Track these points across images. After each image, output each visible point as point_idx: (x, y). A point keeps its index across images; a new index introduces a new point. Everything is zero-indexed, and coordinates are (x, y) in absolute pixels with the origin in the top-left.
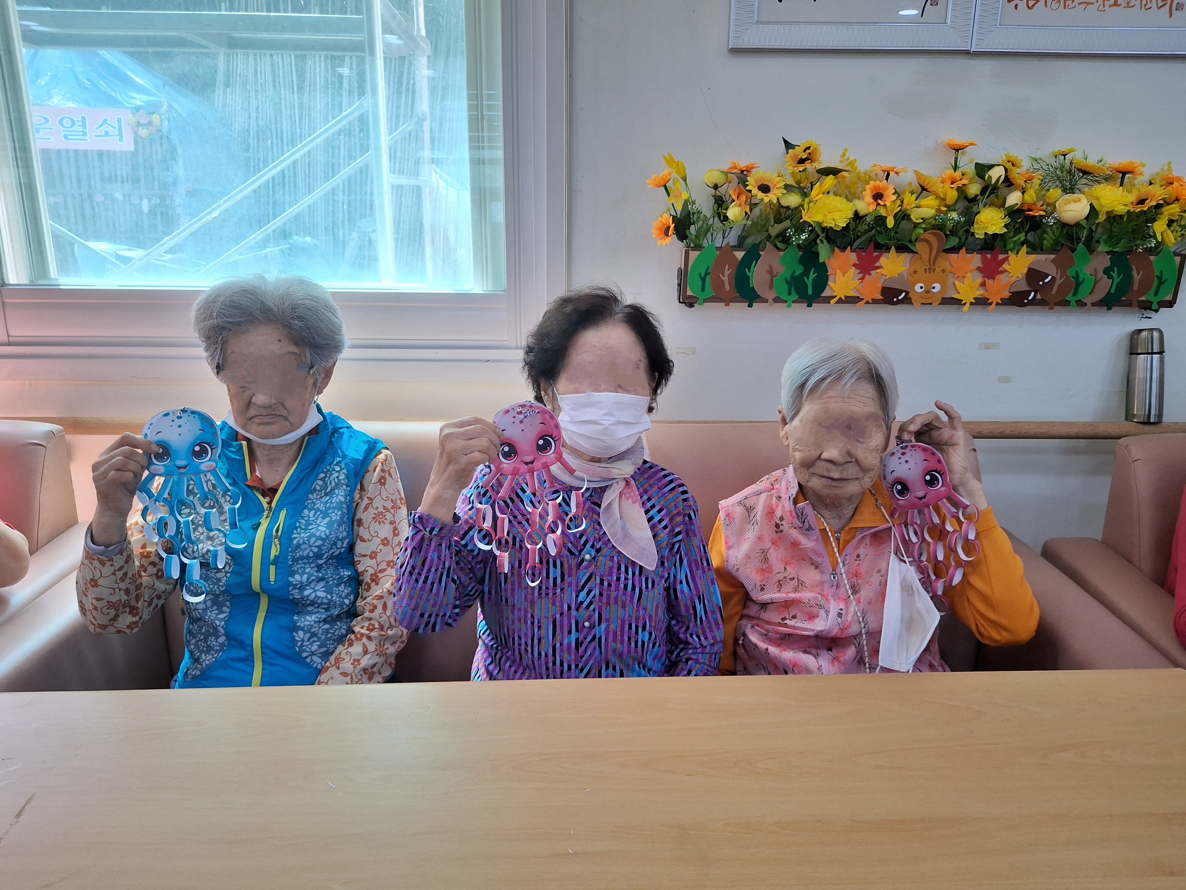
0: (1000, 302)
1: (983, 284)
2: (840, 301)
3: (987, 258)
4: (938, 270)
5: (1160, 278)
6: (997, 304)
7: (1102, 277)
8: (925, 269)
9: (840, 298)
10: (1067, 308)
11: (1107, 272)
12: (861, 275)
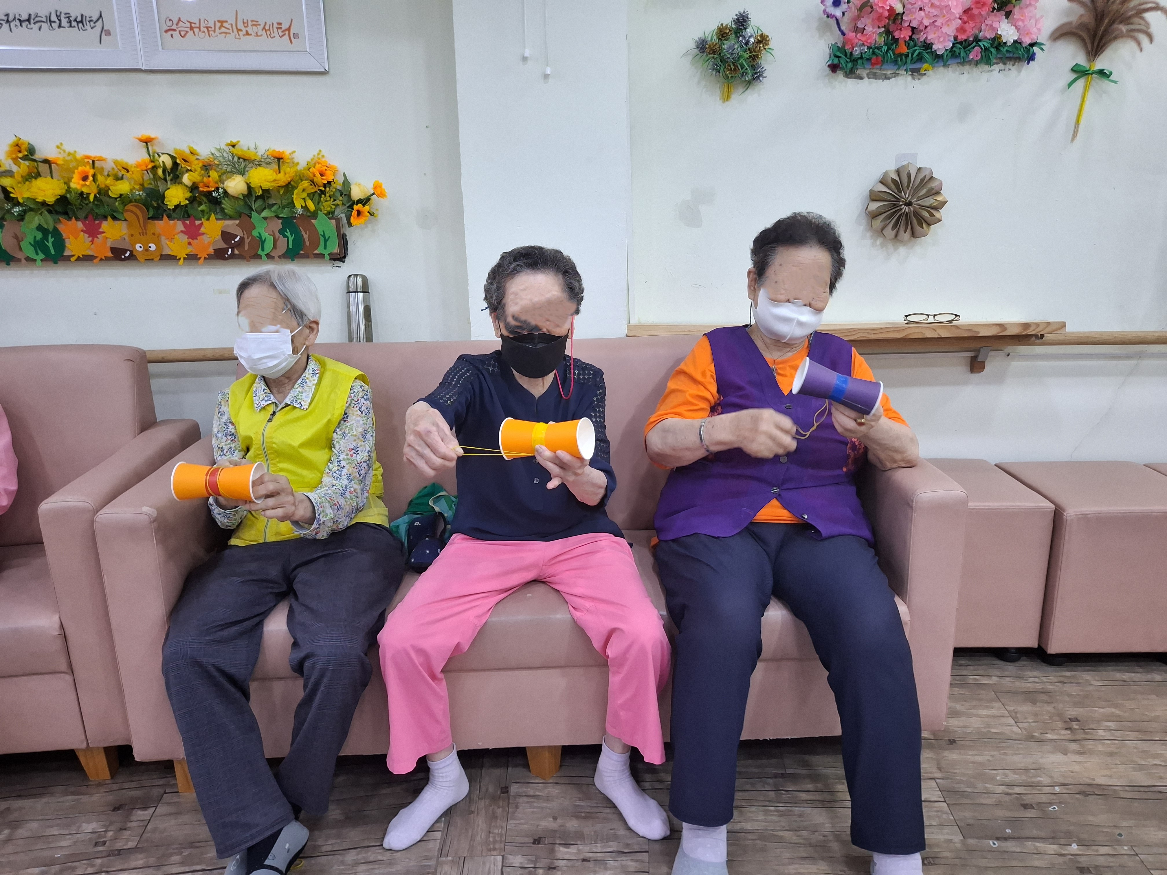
0: (207, 257)
1: (190, 244)
2: (79, 259)
3: (187, 224)
4: (149, 234)
5: (324, 236)
6: (205, 258)
7: (279, 237)
8: (139, 233)
9: (79, 257)
10: (260, 260)
11: (282, 232)
12: (90, 239)
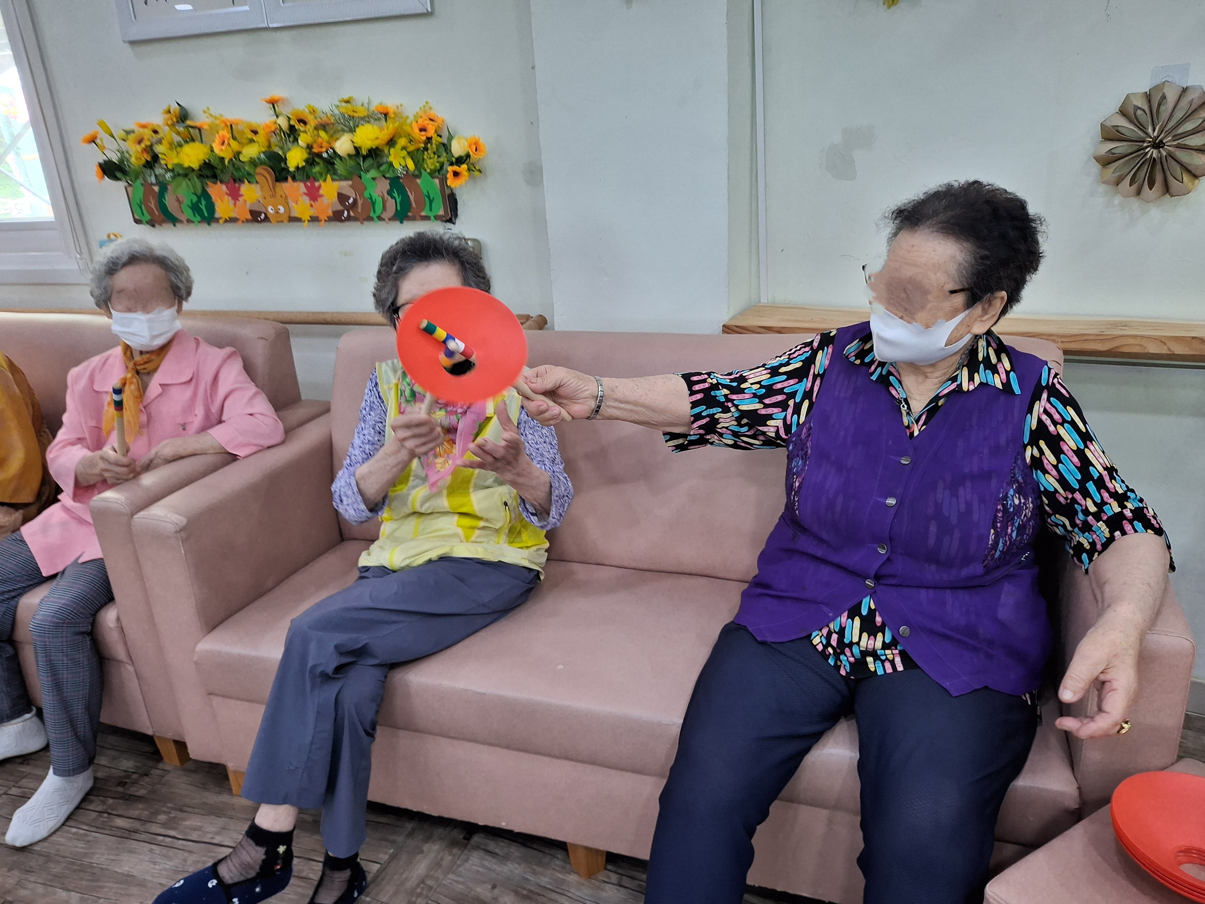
0: (327, 219)
1: (312, 206)
2: (226, 221)
3: (308, 186)
4: (278, 196)
5: (429, 197)
6: (325, 221)
7: (388, 198)
8: (270, 195)
9: (225, 219)
10: (372, 222)
11: (390, 193)
12: (233, 201)
